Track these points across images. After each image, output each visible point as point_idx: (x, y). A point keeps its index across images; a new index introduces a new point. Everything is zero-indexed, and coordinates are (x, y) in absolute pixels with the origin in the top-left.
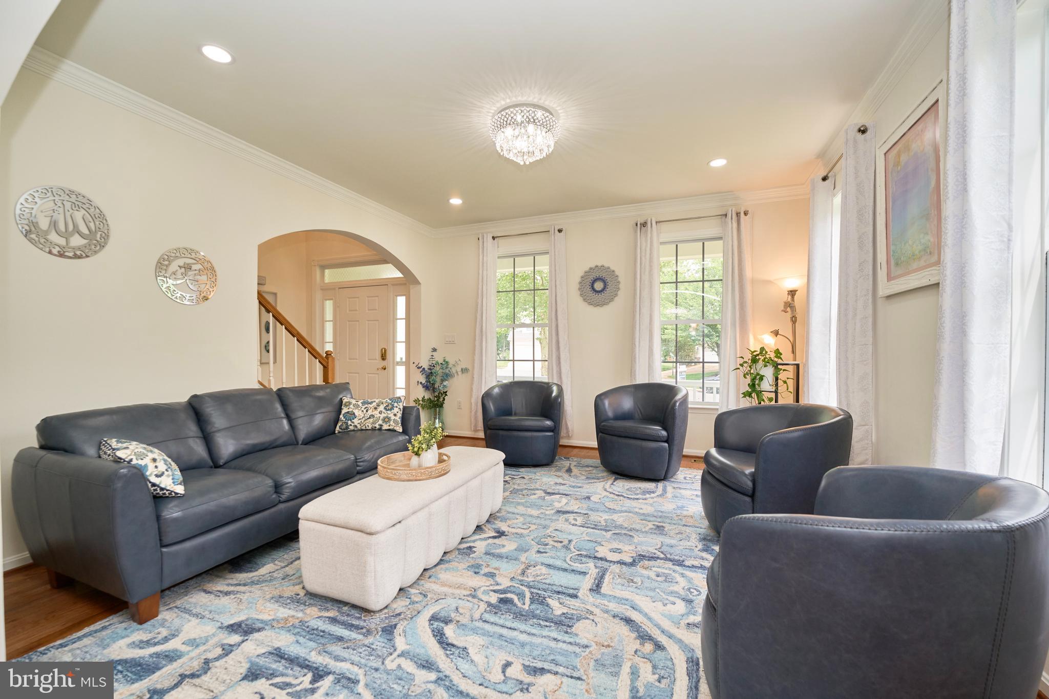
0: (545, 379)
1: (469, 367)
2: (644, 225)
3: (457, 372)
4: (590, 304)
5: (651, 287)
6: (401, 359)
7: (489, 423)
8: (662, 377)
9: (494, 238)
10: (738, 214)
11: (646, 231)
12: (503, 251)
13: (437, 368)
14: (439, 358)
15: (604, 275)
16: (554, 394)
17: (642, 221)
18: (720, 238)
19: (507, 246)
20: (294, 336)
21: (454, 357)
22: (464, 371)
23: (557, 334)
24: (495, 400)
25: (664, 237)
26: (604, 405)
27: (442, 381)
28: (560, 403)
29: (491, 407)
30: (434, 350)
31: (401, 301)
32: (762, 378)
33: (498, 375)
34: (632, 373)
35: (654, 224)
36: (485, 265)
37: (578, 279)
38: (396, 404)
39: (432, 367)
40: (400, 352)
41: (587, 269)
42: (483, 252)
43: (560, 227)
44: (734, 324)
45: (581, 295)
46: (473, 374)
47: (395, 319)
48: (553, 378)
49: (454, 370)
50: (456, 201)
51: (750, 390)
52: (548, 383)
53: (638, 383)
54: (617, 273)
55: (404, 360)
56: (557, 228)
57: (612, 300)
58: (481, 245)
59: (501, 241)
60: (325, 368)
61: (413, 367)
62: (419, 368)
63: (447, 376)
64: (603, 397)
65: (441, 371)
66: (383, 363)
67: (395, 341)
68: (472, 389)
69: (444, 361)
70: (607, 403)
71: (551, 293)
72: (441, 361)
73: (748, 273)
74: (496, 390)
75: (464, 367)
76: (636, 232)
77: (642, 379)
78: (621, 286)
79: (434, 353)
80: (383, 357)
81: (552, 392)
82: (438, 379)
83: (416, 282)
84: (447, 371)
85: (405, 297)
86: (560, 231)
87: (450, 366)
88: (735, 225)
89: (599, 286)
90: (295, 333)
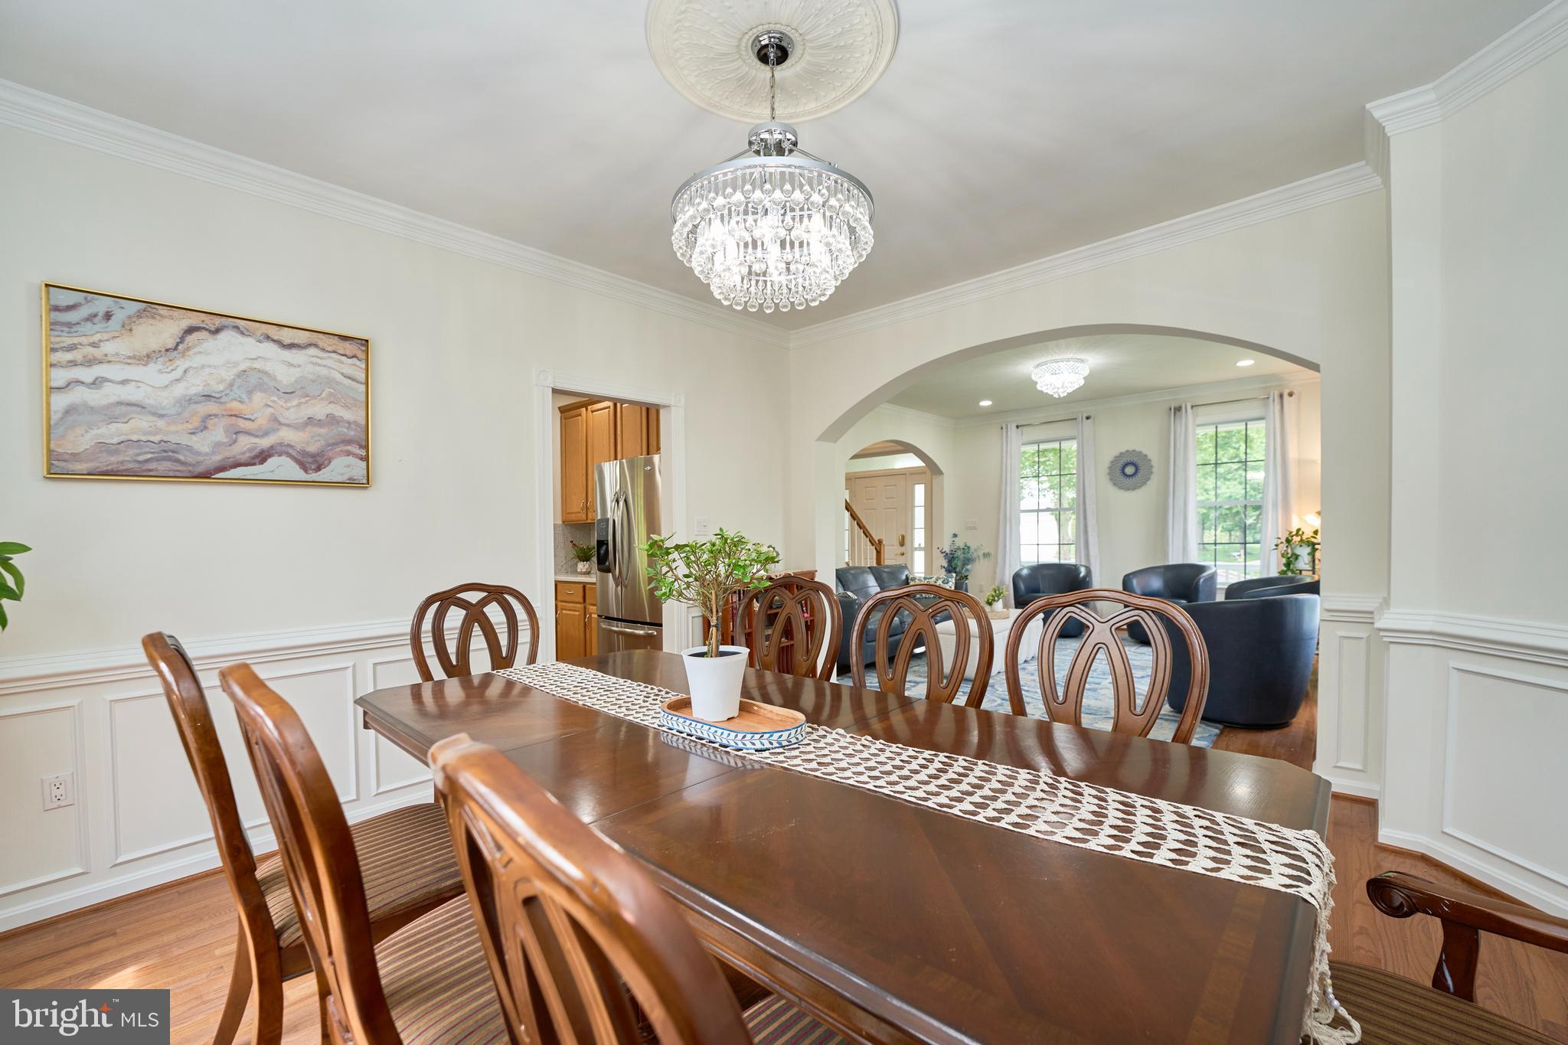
0: (1072, 561)
1: (992, 552)
2: (1178, 409)
3: (979, 557)
4: (1121, 488)
5: (1185, 470)
6: (920, 545)
7: (1021, 599)
8: (1194, 558)
9: (1017, 427)
10: (1281, 396)
11: (1181, 416)
12: (1026, 438)
13: (959, 553)
14: (960, 543)
15: (1135, 460)
16: (1082, 575)
17: (1177, 405)
18: (1262, 418)
19: (1030, 434)
20: (861, 528)
21: (977, 542)
22: (986, 555)
23: (1085, 518)
24: (1025, 579)
25: (1200, 420)
26: (1132, 583)
27: (964, 565)
28: (1088, 582)
29: (1022, 586)
30: (955, 536)
31: (920, 491)
32: (1297, 557)
33: (1022, 560)
34: (1165, 554)
35: (1189, 408)
36: (1009, 453)
37: (1107, 464)
38: (950, 579)
39: (953, 552)
40: (919, 537)
41: (1117, 454)
42: (1007, 442)
43: (1087, 415)
44: (1275, 505)
45: (1111, 479)
46: (996, 558)
47: (913, 507)
48: (1080, 561)
49: (975, 555)
50: (986, 403)
51: (1285, 569)
52: (1075, 566)
53: (1171, 563)
54: (1149, 457)
55: (923, 545)
56: (1085, 415)
57: (1144, 483)
58: (1004, 435)
59: (1025, 429)
60: (878, 553)
61: (936, 553)
62: (942, 553)
63: (968, 561)
64: (1131, 576)
65: (963, 555)
66: (902, 549)
67: (913, 528)
68: (995, 572)
69: (966, 546)
70: (1135, 582)
71: (1078, 479)
72: (962, 546)
73: (1293, 454)
74: (1025, 572)
75: (986, 551)
76: (1170, 416)
77: (1175, 559)
78: (1154, 470)
79: (954, 539)
80: (902, 544)
81: (1080, 573)
82: (960, 564)
83: (940, 472)
84: (969, 556)
85: (923, 485)
86: (1088, 418)
87: (972, 550)
88: (1277, 407)
89: (1130, 470)
90: (862, 526)
